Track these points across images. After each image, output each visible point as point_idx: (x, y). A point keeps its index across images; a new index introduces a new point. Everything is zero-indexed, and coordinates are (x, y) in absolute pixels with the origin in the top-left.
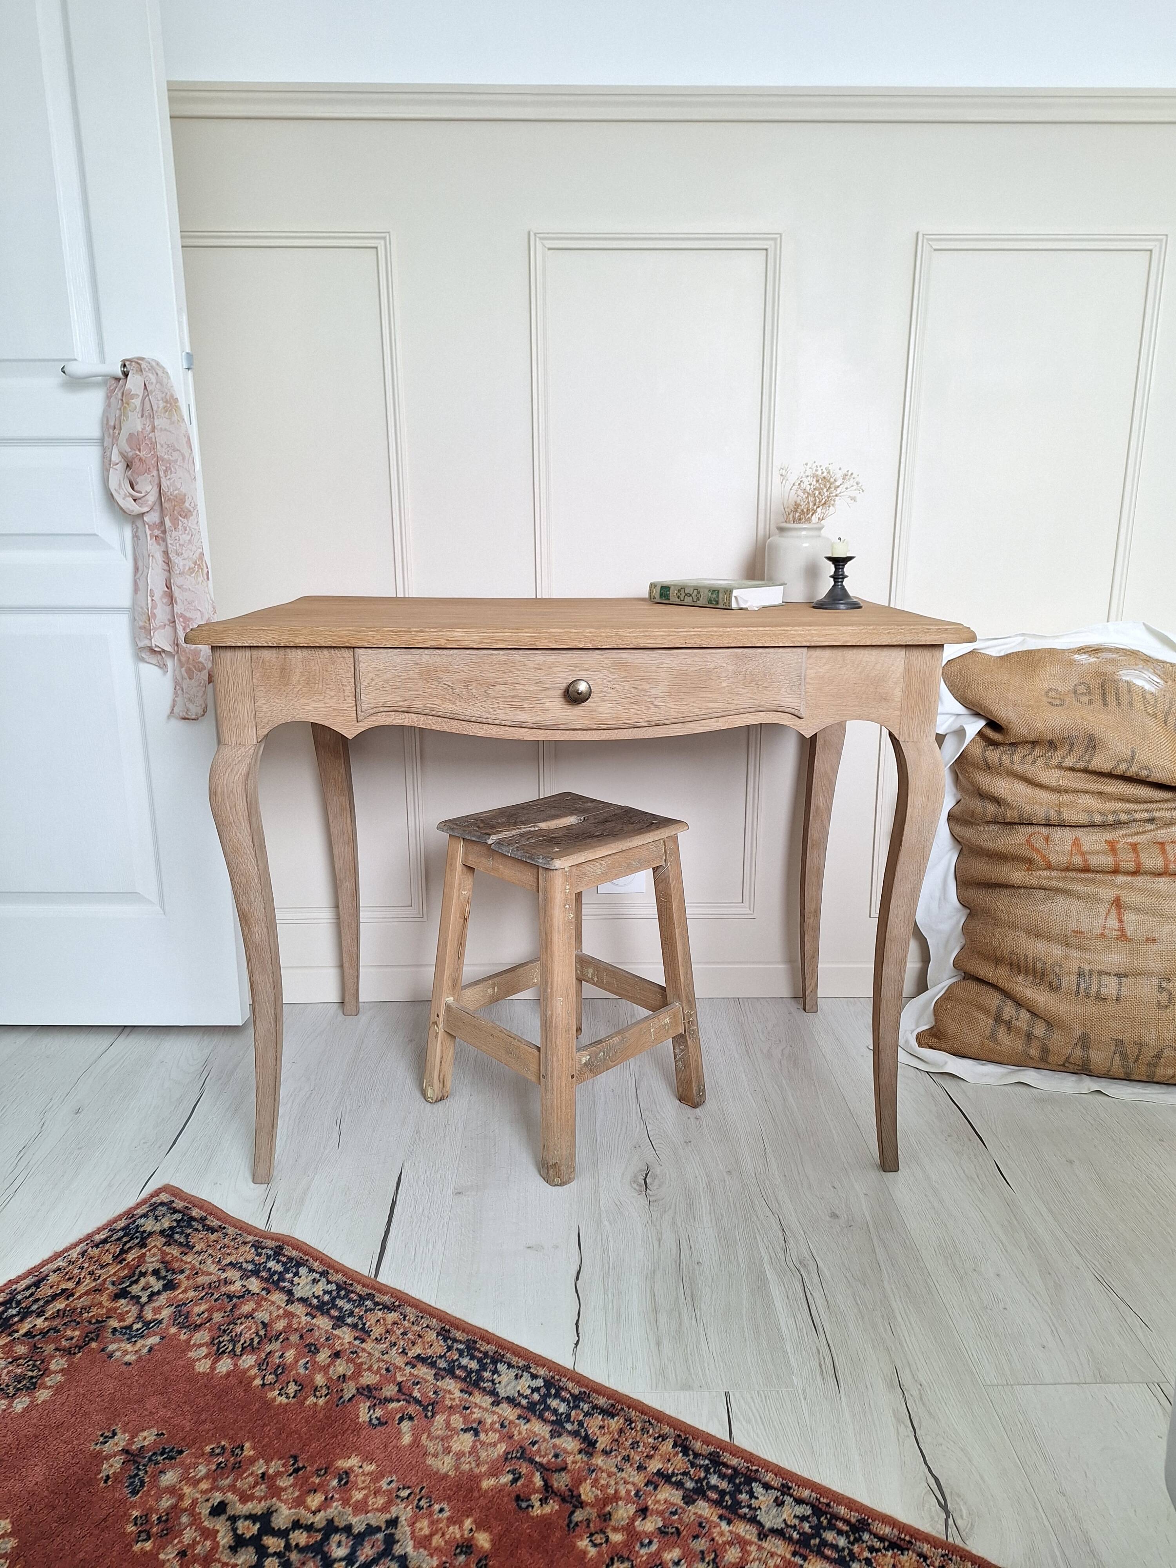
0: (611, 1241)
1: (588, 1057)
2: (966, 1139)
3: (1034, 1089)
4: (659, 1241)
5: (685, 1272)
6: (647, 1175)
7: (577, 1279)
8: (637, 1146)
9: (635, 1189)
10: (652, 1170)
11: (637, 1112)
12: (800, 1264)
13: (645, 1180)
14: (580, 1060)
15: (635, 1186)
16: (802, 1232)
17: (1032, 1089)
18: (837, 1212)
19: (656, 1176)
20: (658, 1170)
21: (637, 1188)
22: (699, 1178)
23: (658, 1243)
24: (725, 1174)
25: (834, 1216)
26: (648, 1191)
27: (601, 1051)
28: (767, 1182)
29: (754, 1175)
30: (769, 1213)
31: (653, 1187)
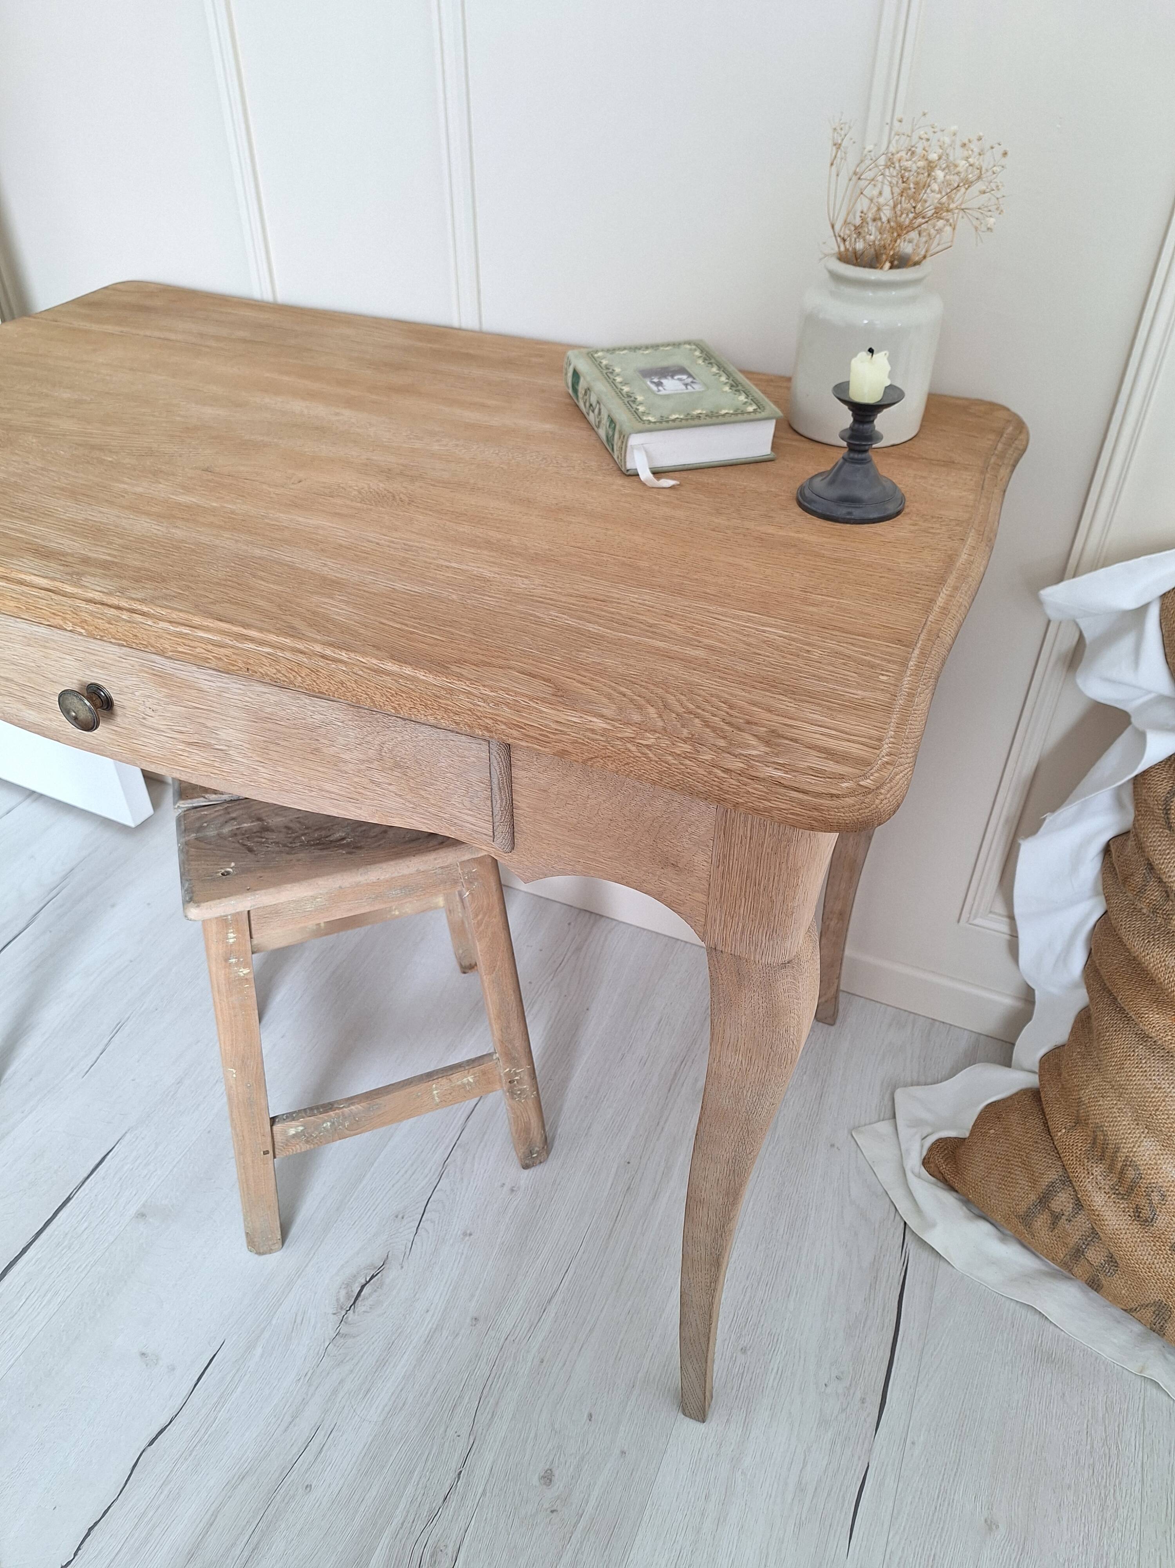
0: (240, 1389)
1: (301, 1128)
2: (858, 1395)
3: (1052, 1327)
4: (294, 1418)
5: (278, 1497)
6: (373, 1277)
7: (151, 1443)
8: (400, 1216)
9: (338, 1300)
10: (383, 1272)
11: (448, 1147)
12: (431, 1556)
13: (363, 1287)
14: (284, 1132)
15: (343, 1292)
16: (480, 1491)
17: (1047, 1324)
18: (556, 1473)
19: (382, 1285)
20: (391, 1274)
21: (342, 1300)
22: (431, 1313)
23: (290, 1420)
24: (468, 1320)
25: (548, 1478)
26: (351, 1312)
27: (326, 1121)
28: (509, 1364)
29: (503, 1340)
30: (465, 1430)
31: (361, 1306)
